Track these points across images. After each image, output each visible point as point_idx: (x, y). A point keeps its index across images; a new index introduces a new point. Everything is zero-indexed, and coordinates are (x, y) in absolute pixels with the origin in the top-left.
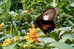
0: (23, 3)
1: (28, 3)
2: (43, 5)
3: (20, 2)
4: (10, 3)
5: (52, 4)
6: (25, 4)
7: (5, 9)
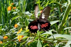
0: (38, 4)
1: (43, 4)
2: (57, 6)
3: (35, 3)
4: (25, 4)
5: (65, 5)
6: (40, 5)
7: (20, 9)
